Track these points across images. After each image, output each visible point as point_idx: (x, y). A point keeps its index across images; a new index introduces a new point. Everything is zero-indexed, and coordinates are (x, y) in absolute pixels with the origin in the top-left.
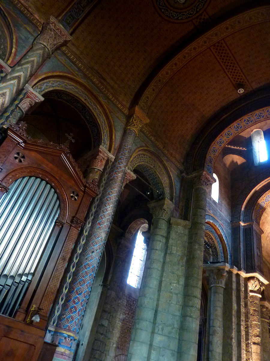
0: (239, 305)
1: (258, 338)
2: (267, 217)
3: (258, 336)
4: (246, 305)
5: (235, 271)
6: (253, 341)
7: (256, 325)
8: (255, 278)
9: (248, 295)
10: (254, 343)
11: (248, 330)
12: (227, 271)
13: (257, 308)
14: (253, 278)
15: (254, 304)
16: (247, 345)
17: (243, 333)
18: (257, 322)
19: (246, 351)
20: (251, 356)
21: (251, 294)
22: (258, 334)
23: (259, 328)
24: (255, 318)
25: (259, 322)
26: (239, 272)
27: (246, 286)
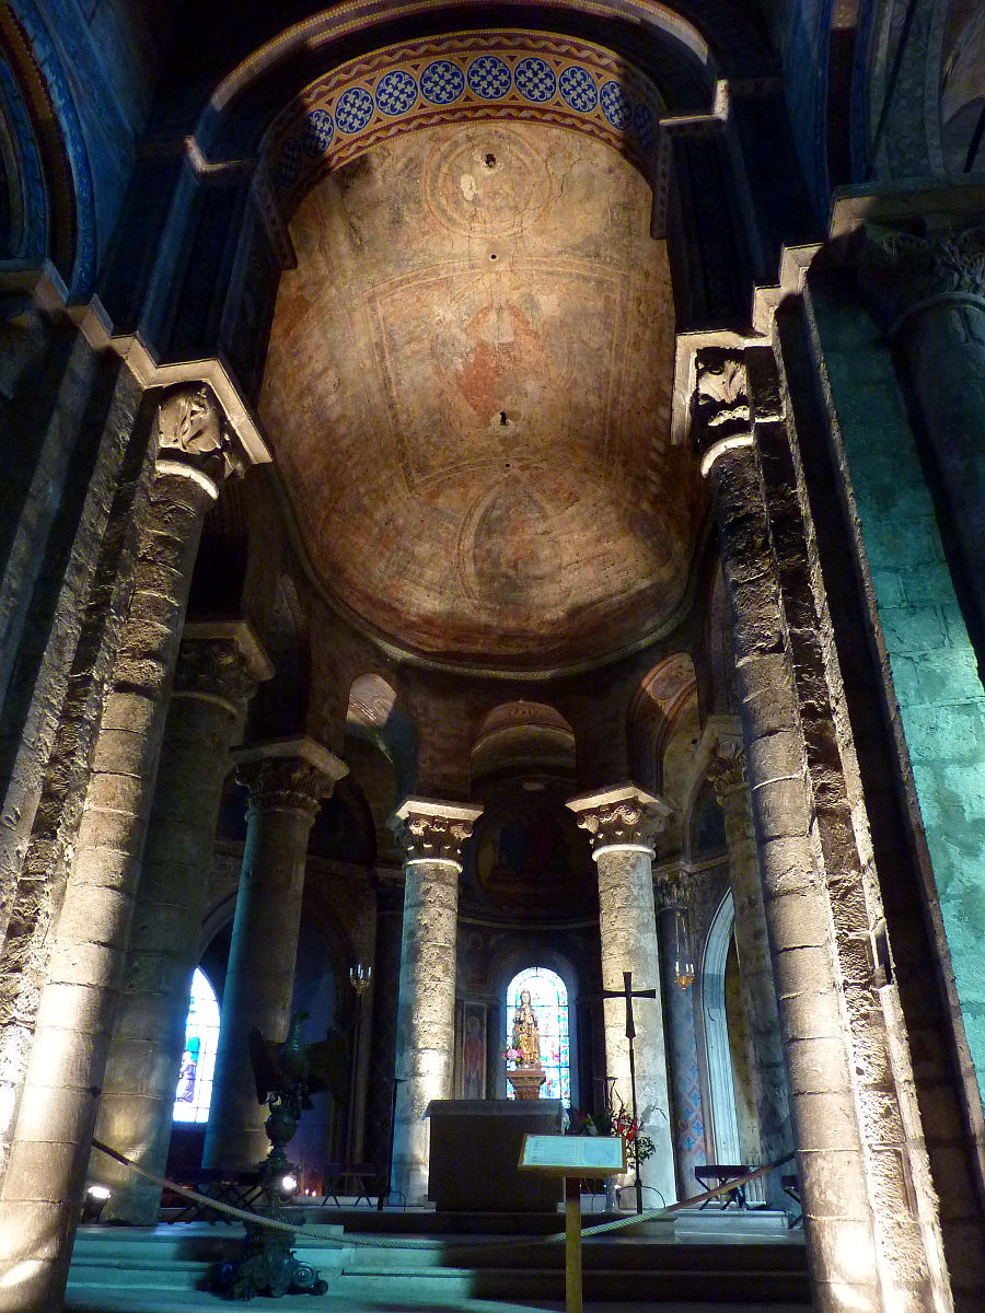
0: (75, 490)
1: (154, 664)
2: (324, 278)
3: (150, 655)
4: (121, 506)
5: (97, 332)
6: (121, 675)
7: (155, 605)
8: (204, 390)
9: (146, 464)
10: (122, 687)
11: (102, 619)
12: (43, 315)
13: (181, 531)
14: (190, 388)
15: (171, 511)
16: (78, 689)
17: (67, 627)
18: (163, 591)
19: (66, 717)
20: (91, 745)
21: (165, 468)
22: (155, 645)
23: (167, 622)
24: (159, 573)
25: (173, 593)
26: (122, 344)
27: (145, 427)
